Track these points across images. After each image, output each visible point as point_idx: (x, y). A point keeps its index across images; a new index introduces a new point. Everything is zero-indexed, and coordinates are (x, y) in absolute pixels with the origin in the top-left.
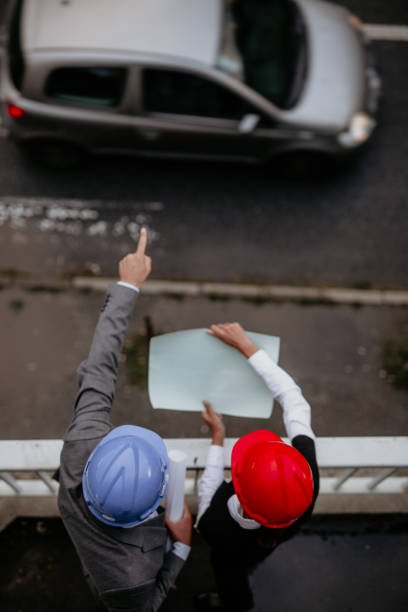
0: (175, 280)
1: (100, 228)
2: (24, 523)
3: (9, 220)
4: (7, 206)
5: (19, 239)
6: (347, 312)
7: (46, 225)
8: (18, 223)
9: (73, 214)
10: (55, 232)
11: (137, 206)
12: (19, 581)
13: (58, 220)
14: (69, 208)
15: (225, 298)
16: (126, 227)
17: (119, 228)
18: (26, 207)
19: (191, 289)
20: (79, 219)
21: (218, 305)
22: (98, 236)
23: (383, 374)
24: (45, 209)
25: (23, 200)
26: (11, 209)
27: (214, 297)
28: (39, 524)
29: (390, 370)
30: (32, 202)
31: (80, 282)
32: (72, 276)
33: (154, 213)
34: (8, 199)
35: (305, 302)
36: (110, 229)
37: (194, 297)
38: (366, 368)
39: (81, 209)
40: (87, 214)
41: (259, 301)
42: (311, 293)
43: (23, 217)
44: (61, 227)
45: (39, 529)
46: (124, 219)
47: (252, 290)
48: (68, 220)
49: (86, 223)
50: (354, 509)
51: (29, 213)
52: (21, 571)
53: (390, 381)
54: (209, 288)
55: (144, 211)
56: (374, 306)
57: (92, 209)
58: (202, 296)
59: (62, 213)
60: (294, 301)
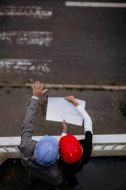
0: (56, 84)
1: (33, 68)
2: (10, 160)
3: (5, 66)
4: (4, 61)
5: (8, 72)
6: (109, 93)
7: (16, 67)
8: (8, 67)
9: (25, 64)
10: (19, 69)
11: (44, 61)
12: (9, 177)
13: (20, 66)
14: (23, 62)
15: (71, 89)
16: (41, 67)
17: (39, 68)
18: (10, 62)
19: (61, 86)
20: (26, 65)
21: (69, 91)
22: (32, 70)
23: (119, 111)
24: (16, 62)
25: (9, 60)
26: (6, 63)
27: (68, 89)
28: (14, 160)
29: (122, 110)
30: (12, 60)
31: (27, 85)
32: (25, 83)
33: (49, 63)
34: (5, 60)
35: (96, 90)
36: (36, 68)
37: (62, 89)
38: (114, 110)
39: (27, 62)
40: (29, 64)
41: (81, 90)
42: (97, 87)
43: (9, 65)
44: (21, 68)
45: (15, 162)
46: (40, 65)
47: (79, 86)
48: (23, 66)
49: (29, 66)
50: (108, 155)
51: (11, 63)
52: (9, 174)
53: (122, 113)
54: (66, 86)
55: (46, 62)
56: (117, 90)
57: (30, 62)
58: (64, 88)
59: (21, 64)
60: (92, 89)
